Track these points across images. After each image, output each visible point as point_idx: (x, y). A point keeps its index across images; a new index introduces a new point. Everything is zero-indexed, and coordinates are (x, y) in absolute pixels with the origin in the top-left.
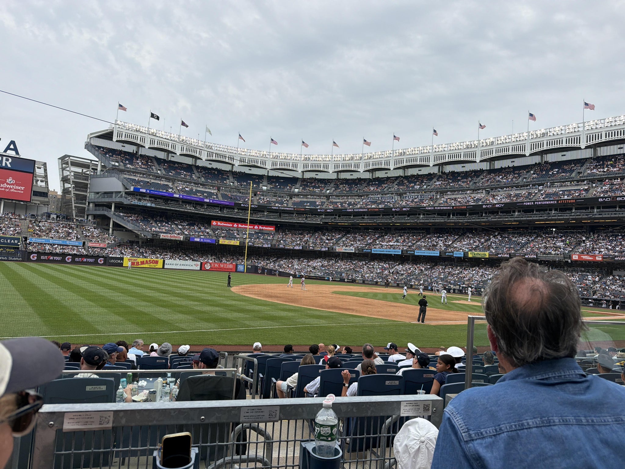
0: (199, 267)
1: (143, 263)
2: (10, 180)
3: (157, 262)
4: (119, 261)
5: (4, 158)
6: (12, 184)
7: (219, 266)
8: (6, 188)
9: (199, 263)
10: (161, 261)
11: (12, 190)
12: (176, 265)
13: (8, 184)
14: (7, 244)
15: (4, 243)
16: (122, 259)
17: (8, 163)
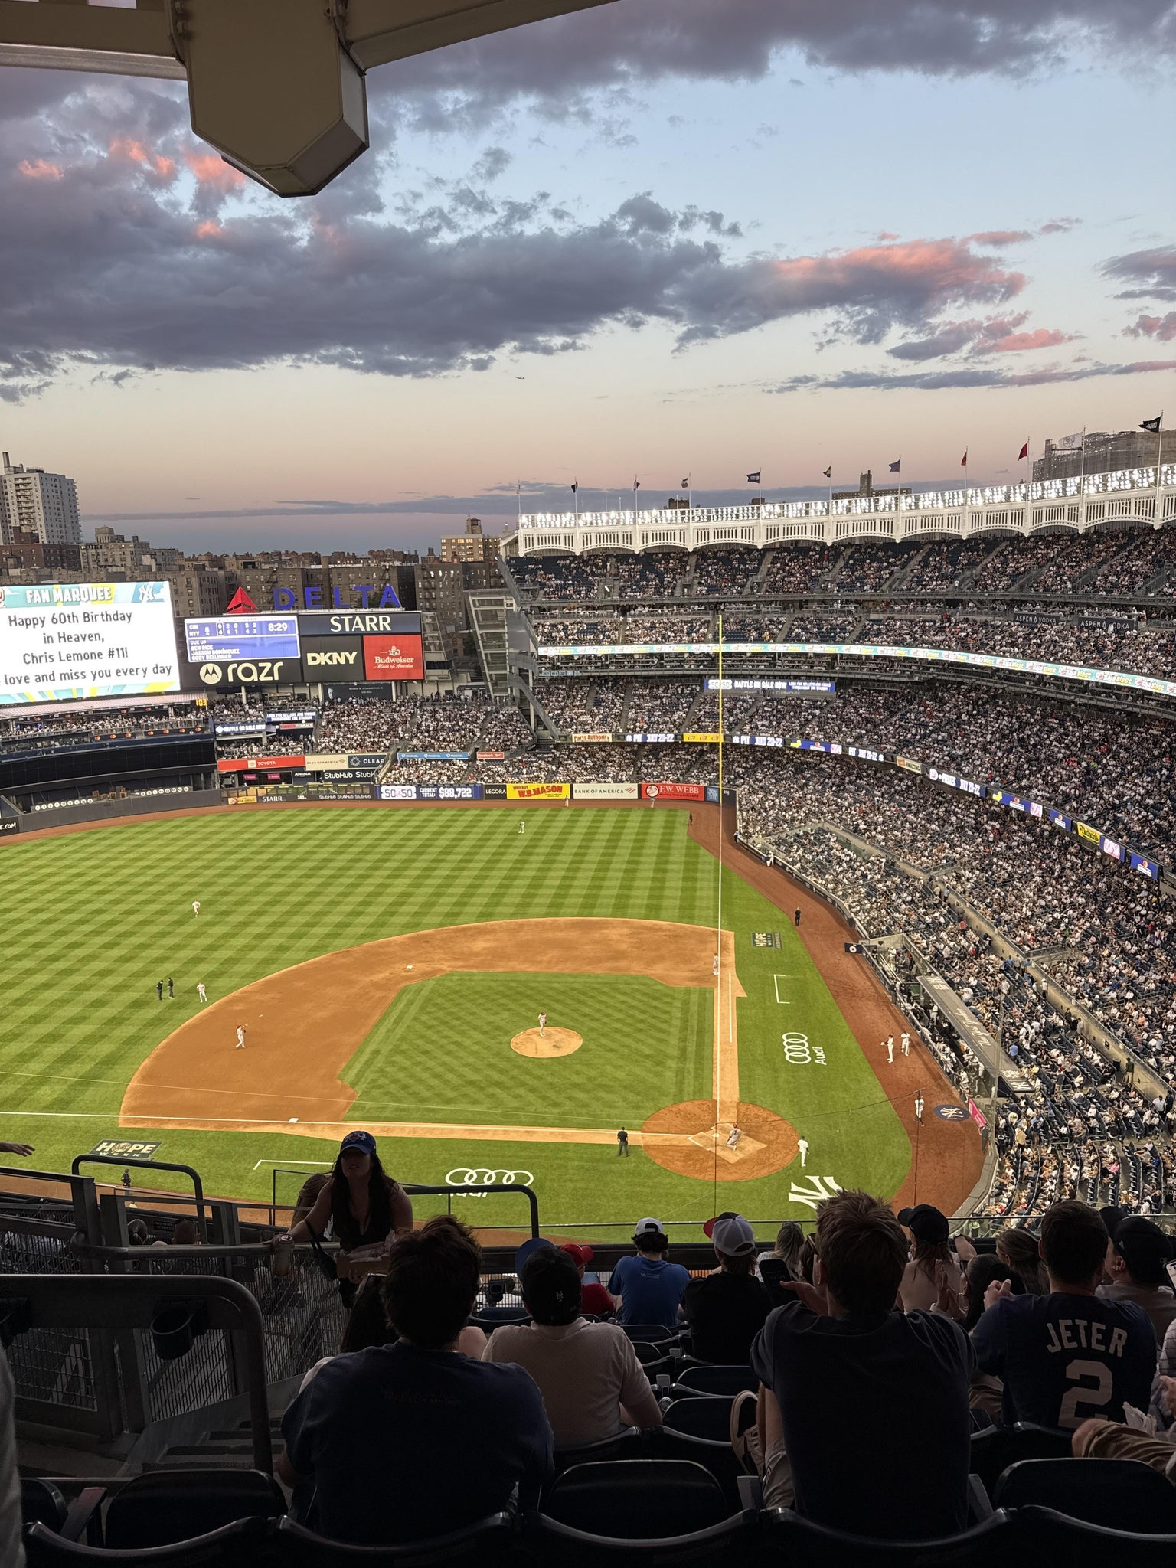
0: (636, 792)
1: (537, 792)
2: (393, 650)
3: (560, 789)
4: (500, 791)
5: (381, 618)
6: (397, 657)
7: (675, 789)
8: (391, 664)
9: (635, 786)
10: (566, 787)
11: (399, 666)
12: (593, 791)
13: (391, 657)
14: (372, 765)
15: (368, 765)
16: (504, 788)
17: (386, 624)
